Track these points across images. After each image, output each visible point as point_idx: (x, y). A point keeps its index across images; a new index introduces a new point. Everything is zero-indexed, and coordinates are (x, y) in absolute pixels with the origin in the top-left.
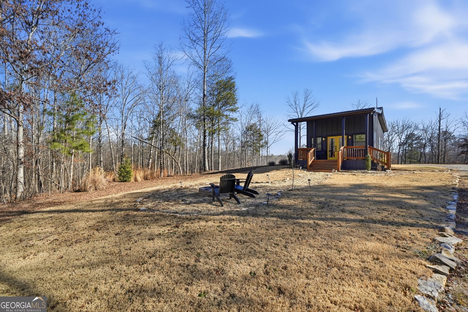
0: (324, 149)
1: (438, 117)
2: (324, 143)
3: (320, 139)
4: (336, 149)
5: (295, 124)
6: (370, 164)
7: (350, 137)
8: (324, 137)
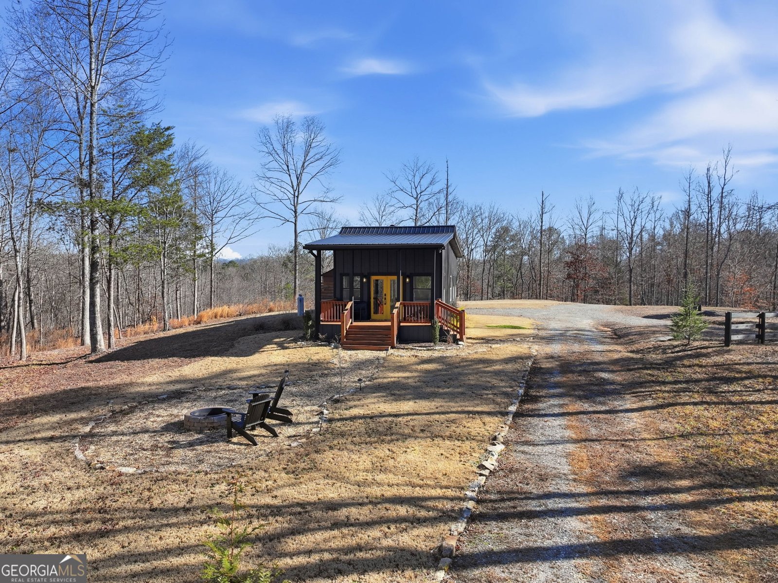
0: (365, 299)
1: (540, 207)
2: (364, 288)
3: (359, 279)
4: (385, 299)
5: (315, 252)
6: (438, 333)
7: (408, 280)
8: (365, 277)
